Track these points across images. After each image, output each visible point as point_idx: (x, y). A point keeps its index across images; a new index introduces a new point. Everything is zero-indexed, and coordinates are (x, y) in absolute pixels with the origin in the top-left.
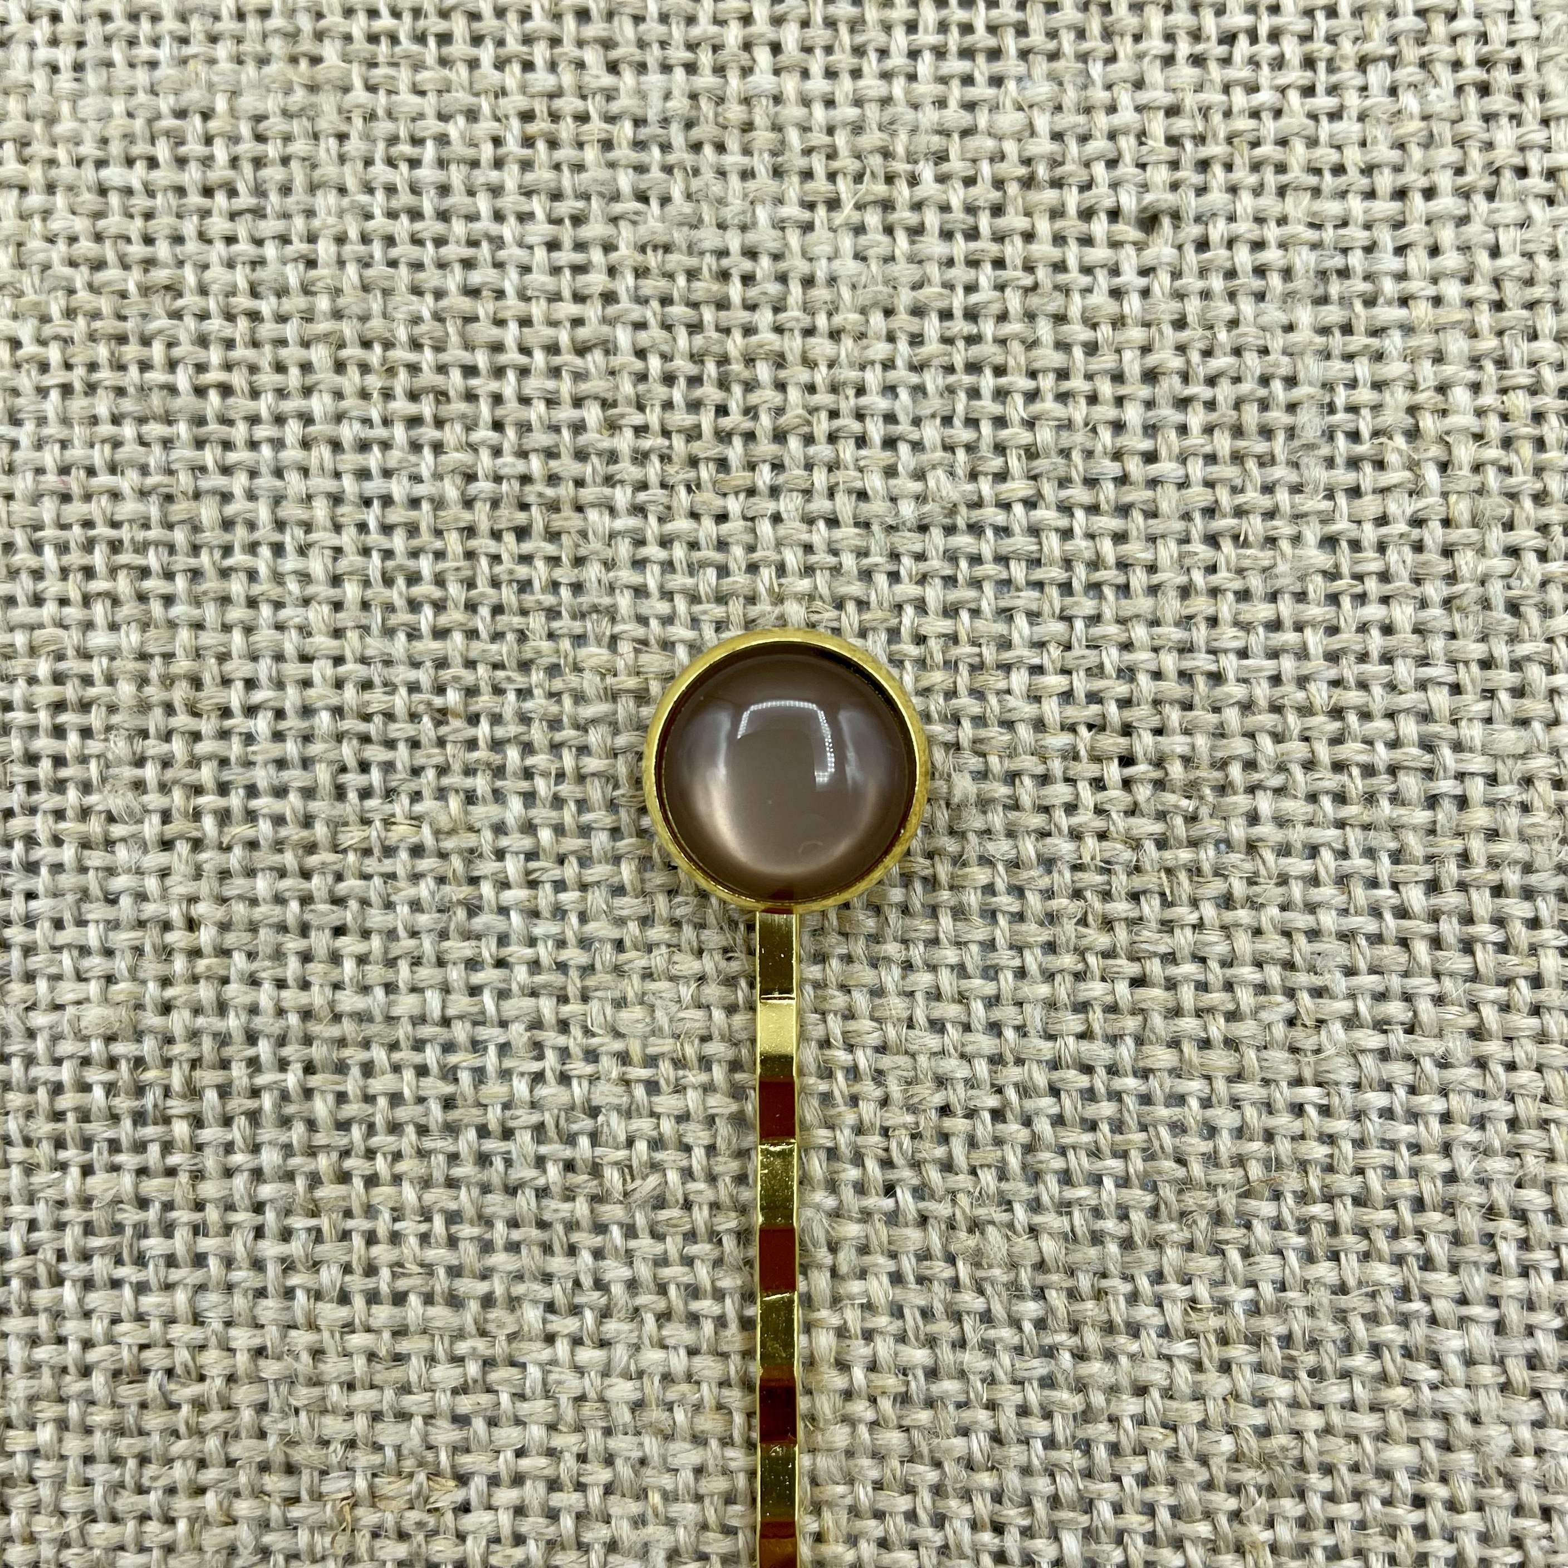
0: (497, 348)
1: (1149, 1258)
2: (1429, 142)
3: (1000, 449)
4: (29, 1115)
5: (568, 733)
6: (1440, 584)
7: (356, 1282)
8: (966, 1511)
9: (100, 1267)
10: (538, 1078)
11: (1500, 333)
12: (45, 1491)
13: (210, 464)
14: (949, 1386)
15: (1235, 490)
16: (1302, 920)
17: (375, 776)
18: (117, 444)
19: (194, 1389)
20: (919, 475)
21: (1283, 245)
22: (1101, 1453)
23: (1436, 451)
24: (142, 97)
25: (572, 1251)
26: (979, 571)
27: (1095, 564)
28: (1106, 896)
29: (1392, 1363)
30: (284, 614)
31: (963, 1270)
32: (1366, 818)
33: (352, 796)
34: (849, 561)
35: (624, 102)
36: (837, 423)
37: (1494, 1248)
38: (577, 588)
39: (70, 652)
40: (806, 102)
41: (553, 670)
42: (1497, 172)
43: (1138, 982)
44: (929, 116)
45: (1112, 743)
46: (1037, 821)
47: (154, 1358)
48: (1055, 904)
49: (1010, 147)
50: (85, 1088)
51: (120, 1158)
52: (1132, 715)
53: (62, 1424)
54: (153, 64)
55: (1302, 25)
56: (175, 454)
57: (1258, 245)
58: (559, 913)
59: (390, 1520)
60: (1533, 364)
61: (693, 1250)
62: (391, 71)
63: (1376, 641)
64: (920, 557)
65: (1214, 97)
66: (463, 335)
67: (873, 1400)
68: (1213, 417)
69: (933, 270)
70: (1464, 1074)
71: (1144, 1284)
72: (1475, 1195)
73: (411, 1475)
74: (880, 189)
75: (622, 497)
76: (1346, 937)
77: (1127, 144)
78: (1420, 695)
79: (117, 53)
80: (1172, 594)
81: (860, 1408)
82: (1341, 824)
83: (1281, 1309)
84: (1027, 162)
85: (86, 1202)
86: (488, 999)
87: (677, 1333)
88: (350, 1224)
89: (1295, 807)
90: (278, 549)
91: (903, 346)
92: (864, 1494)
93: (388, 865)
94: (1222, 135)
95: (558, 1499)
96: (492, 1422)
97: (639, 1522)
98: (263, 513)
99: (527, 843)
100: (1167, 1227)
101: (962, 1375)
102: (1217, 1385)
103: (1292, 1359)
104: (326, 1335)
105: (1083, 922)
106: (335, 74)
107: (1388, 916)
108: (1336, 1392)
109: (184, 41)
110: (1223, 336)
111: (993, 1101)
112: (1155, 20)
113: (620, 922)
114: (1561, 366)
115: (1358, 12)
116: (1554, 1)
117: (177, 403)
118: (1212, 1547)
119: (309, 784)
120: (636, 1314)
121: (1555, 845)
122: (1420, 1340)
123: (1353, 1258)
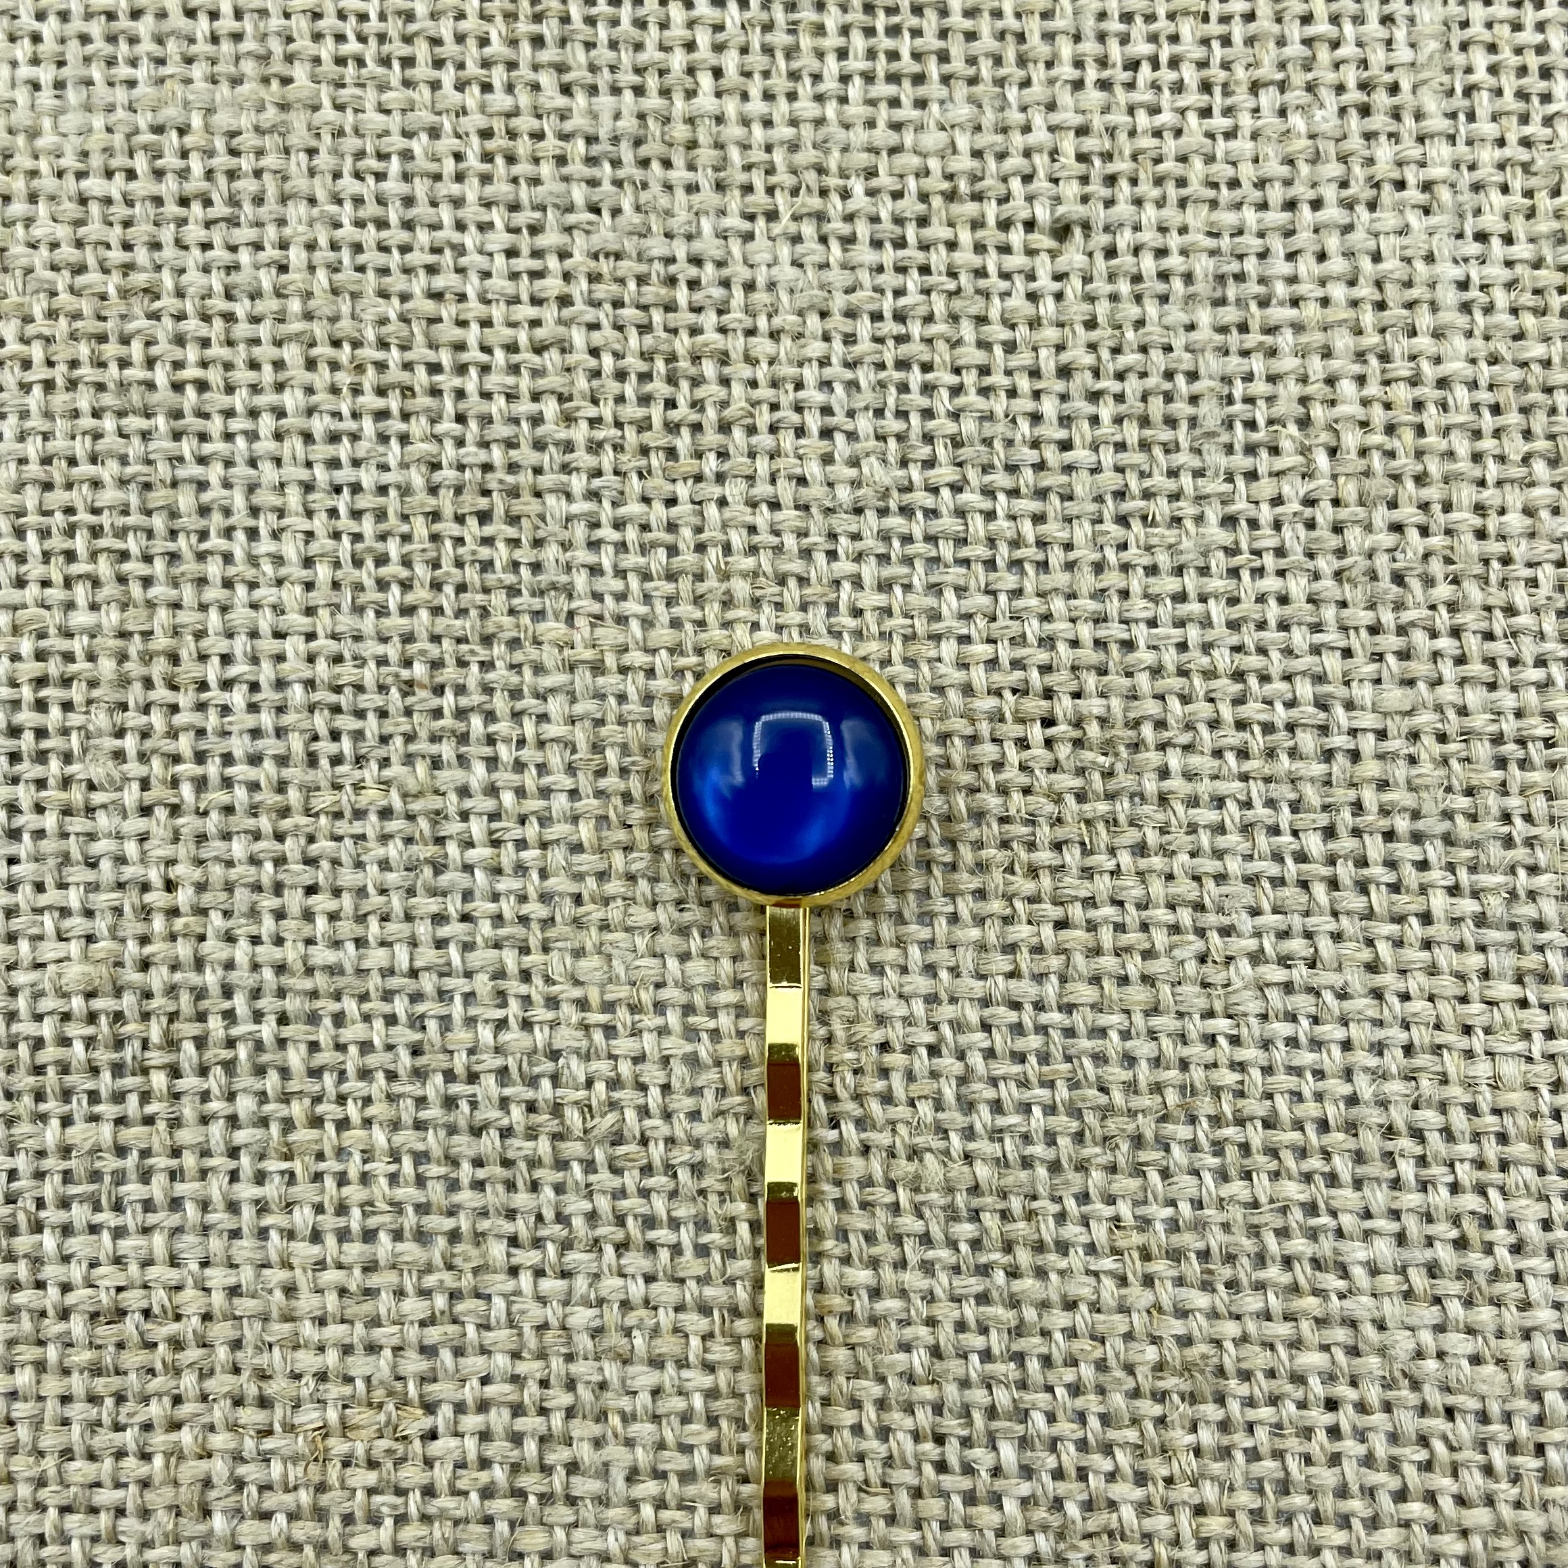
1: (1076, 1180)
2: (1315, 159)
3: (928, 438)
4: (10, 1069)
5: (529, 702)
6: (1331, 558)
7: (329, 1221)
8: (908, 1423)
9: (79, 1214)
10: (502, 1024)
11: (1383, 331)
12: (23, 1432)
13: (187, 455)
14: (890, 1304)
15: (1143, 475)
16: (1209, 865)
17: (346, 745)
18: (97, 436)
19: (173, 1328)
20: (854, 462)
21: (1184, 252)
22: (1033, 1365)
23: (1325, 437)
24: (120, 113)
25: (535, 1187)
26: (911, 550)
27: (1016, 543)
28: (1031, 846)
29: (1303, 1273)
30: (258, 594)
31: (903, 1196)
32: (1267, 771)
33: (324, 762)
34: (790, 541)
35: (577, 122)
36: (778, 415)
37: (1394, 1165)
38: (536, 567)
39: (52, 631)
40: (746, 122)
41: (514, 644)
42: (1377, 185)
43: (1061, 925)
44: (859, 136)
45: (1035, 706)
46: (967, 778)
47: (134, 1299)
48: (985, 853)
49: (934, 164)
50: (65, 1042)
51: (98, 1109)
52: (1052, 680)
53: (40, 1366)
54: (131, 84)
55: (1199, 53)
56: (152, 446)
57: (1162, 253)
58: (521, 869)
59: (360, 1450)
60: (1413, 358)
61: (650, 1182)
62: (358, 91)
63: (1273, 611)
64: (856, 537)
65: (1119, 118)
66: (427, 335)
67: (820, 1319)
68: (1122, 408)
69: (864, 276)
70: (1361, 1004)
71: (1071, 1204)
72: (1375, 1116)
73: (380, 1406)
74: (815, 202)
75: (578, 483)
76: (1251, 880)
77: (1040, 161)
78: (1316, 659)
79: (97, 73)
80: (1087, 569)
82: (1245, 778)
83: (1199, 1226)
84: (950, 177)
85: (66, 1151)
86: (454, 952)
87: (635, 1261)
88: (322, 1166)
89: (1202, 762)
90: (253, 534)
91: (837, 345)
92: (812, 1411)
93: (357, 828)
94: (1127, 152)
95: (521, 1424)
97: (598, 1443)
98: (239, 501)
99: (489, 804)
100: (1090, 1151)
101: (903, 1293)
102: (1140, 1297)
103: (1210, 1272)
104: (298, 1272)
105: (1010, 870)
106: (305, 93)
107: (1289, 861)
108: (1252, 1302)
109: (161, 62)
110: (1130, 335)
111: (929, 1037)
112: (1066, 49)
113: (579, 877)
114: (1438, 360)
115: (1250, 41)
116: (1428, 31)
117: (154, 398)
118: (1139, 1450)
119: (282, 752)
120: (595, 1245)
121: (1440, 793)
122: (1329, 1253)
123: (1264, 1177)
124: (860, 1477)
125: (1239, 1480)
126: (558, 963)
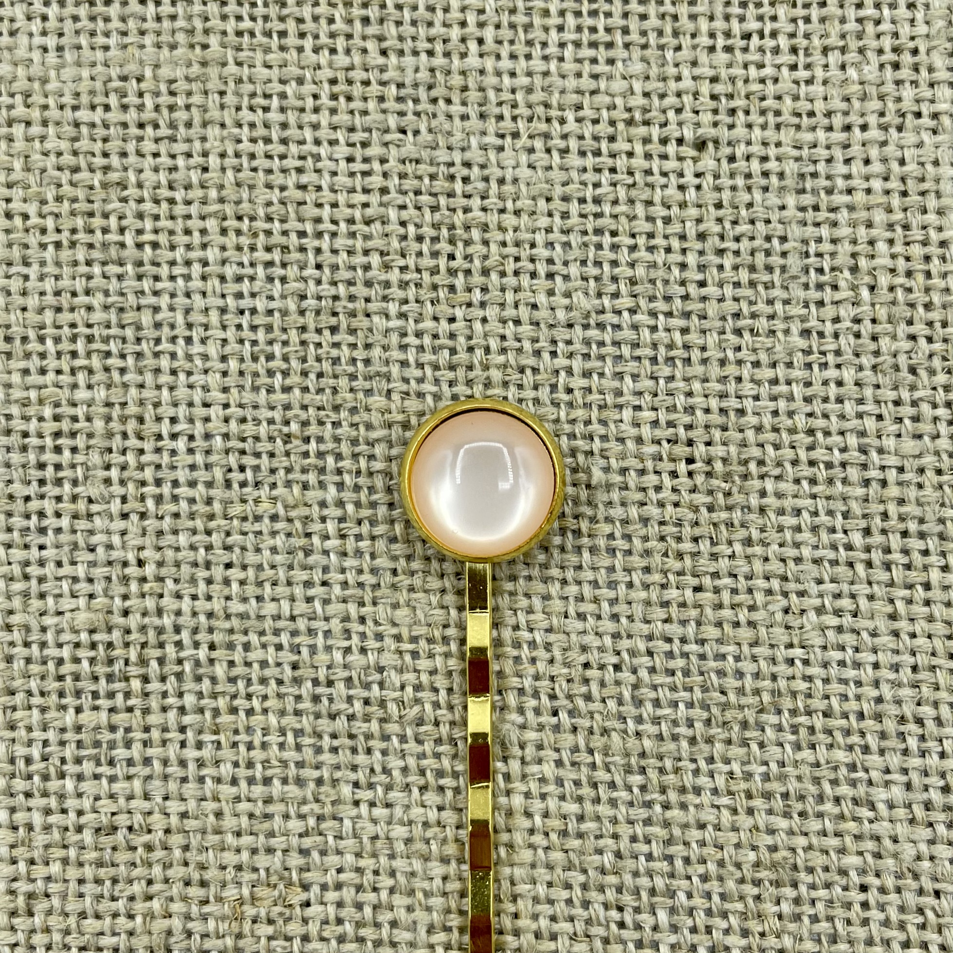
0: (318, 220)
1: (706, 748)
2: (864, 98)
3: (615, 279)
4: (43, 678)
5: (362, 448)
6: (870, 356)
7: (242, 772)
8: (601, 898)
9: (88, 767)
10: (348, 650)
11: (905, 210)
12: (56, 902)
13: (146, 289)
15: (751, 303)
16: (791, 552)
17: (249, 474)
18: (89, 278)
19: (147, 838)
20: (568, 295)
21: (778, 159)
22: (679, 863)
23: (867, 279)
24: (100, 68)
25: (369, 751)
26: (604, 351)
27: (671, 346)
28: (679, 539)
30: (192, 379)
31: (598, 758)
32: (828, 493)
33: (236, 486)
34: (527, 345)
35: (391, 74)
36: (519, 264)
37: (904, 740)
38: (367, 362)
39: (64, 402)
40: (499, 74)
41: (354, 410)
42: (903, 115)
43: (697, 589)
44: (571, 83)
45: (681, 450)
46: (639, 496)
47: (122, 820)
48: (649, 545)
49: (619, 101)
50: (77, 660)
51: (99, 702)
52: (692, 434)
53: (65, 861)
54: (106, 48)
55: (790, 28)
56: (125, 284)
57: (764, 159)
58: (359, 553)
59: (263, 913)
60: (924, 228)
61: (441, 749)
62: (251, 54)
63: (833, 391)
64: (569, 342)
65: (738, 71)
66: (297, 213)
67: (547, 834)
68: (738, 260)
69: (574, 175)
70: (885, 640)
71: (702, 764)
72: (893, 710)
73: (275, 886)
74: (543, 127)
75: (393, 308)
76: (817, 561)
77: (687, 99)
78: (860, 421)
79: (84, 41)
80: (715, 364)
81: (538, 839)
82: (814, 497)
83: (783, 778)
84: (629, 110)
85: (78, 729)
86: (317, 605)
87: (431, 798)
88: (237, 738)
89: (786, 487)
90: (189, 340)
91: (557, 219)
92: (541, 890)
93: (257, 527)
94: (743, 94)
95: (362, 897)
96: (323, 853)
97: (410, 909)
98: (180, 319)
99: (339, 513)
100: (713, 731)
101: (598, 818)
102: (744, 821)
103: (789, 806)
104: (224, 803)
105: (665, 554)
106: (217, 55)
107: (841, 549)
108: (814, 825)
109: (125, 34)
110: (743, 212)
111: (614, 660)
112: (704, 25)
113: (395, 558)
114: (940, 229)
115: (823, 20)
116: (937, 13)
117: (126, 253)
118: (744, 916)
119: (209, 479)
120: (407, 787)
121: (937, 507)
122: (863, 795)
123: (823, 747)
124: (571, 931)
125: (806, 935)
126: (382, 612)
